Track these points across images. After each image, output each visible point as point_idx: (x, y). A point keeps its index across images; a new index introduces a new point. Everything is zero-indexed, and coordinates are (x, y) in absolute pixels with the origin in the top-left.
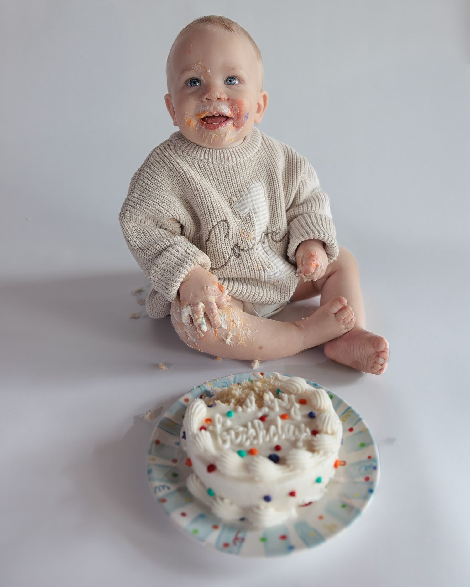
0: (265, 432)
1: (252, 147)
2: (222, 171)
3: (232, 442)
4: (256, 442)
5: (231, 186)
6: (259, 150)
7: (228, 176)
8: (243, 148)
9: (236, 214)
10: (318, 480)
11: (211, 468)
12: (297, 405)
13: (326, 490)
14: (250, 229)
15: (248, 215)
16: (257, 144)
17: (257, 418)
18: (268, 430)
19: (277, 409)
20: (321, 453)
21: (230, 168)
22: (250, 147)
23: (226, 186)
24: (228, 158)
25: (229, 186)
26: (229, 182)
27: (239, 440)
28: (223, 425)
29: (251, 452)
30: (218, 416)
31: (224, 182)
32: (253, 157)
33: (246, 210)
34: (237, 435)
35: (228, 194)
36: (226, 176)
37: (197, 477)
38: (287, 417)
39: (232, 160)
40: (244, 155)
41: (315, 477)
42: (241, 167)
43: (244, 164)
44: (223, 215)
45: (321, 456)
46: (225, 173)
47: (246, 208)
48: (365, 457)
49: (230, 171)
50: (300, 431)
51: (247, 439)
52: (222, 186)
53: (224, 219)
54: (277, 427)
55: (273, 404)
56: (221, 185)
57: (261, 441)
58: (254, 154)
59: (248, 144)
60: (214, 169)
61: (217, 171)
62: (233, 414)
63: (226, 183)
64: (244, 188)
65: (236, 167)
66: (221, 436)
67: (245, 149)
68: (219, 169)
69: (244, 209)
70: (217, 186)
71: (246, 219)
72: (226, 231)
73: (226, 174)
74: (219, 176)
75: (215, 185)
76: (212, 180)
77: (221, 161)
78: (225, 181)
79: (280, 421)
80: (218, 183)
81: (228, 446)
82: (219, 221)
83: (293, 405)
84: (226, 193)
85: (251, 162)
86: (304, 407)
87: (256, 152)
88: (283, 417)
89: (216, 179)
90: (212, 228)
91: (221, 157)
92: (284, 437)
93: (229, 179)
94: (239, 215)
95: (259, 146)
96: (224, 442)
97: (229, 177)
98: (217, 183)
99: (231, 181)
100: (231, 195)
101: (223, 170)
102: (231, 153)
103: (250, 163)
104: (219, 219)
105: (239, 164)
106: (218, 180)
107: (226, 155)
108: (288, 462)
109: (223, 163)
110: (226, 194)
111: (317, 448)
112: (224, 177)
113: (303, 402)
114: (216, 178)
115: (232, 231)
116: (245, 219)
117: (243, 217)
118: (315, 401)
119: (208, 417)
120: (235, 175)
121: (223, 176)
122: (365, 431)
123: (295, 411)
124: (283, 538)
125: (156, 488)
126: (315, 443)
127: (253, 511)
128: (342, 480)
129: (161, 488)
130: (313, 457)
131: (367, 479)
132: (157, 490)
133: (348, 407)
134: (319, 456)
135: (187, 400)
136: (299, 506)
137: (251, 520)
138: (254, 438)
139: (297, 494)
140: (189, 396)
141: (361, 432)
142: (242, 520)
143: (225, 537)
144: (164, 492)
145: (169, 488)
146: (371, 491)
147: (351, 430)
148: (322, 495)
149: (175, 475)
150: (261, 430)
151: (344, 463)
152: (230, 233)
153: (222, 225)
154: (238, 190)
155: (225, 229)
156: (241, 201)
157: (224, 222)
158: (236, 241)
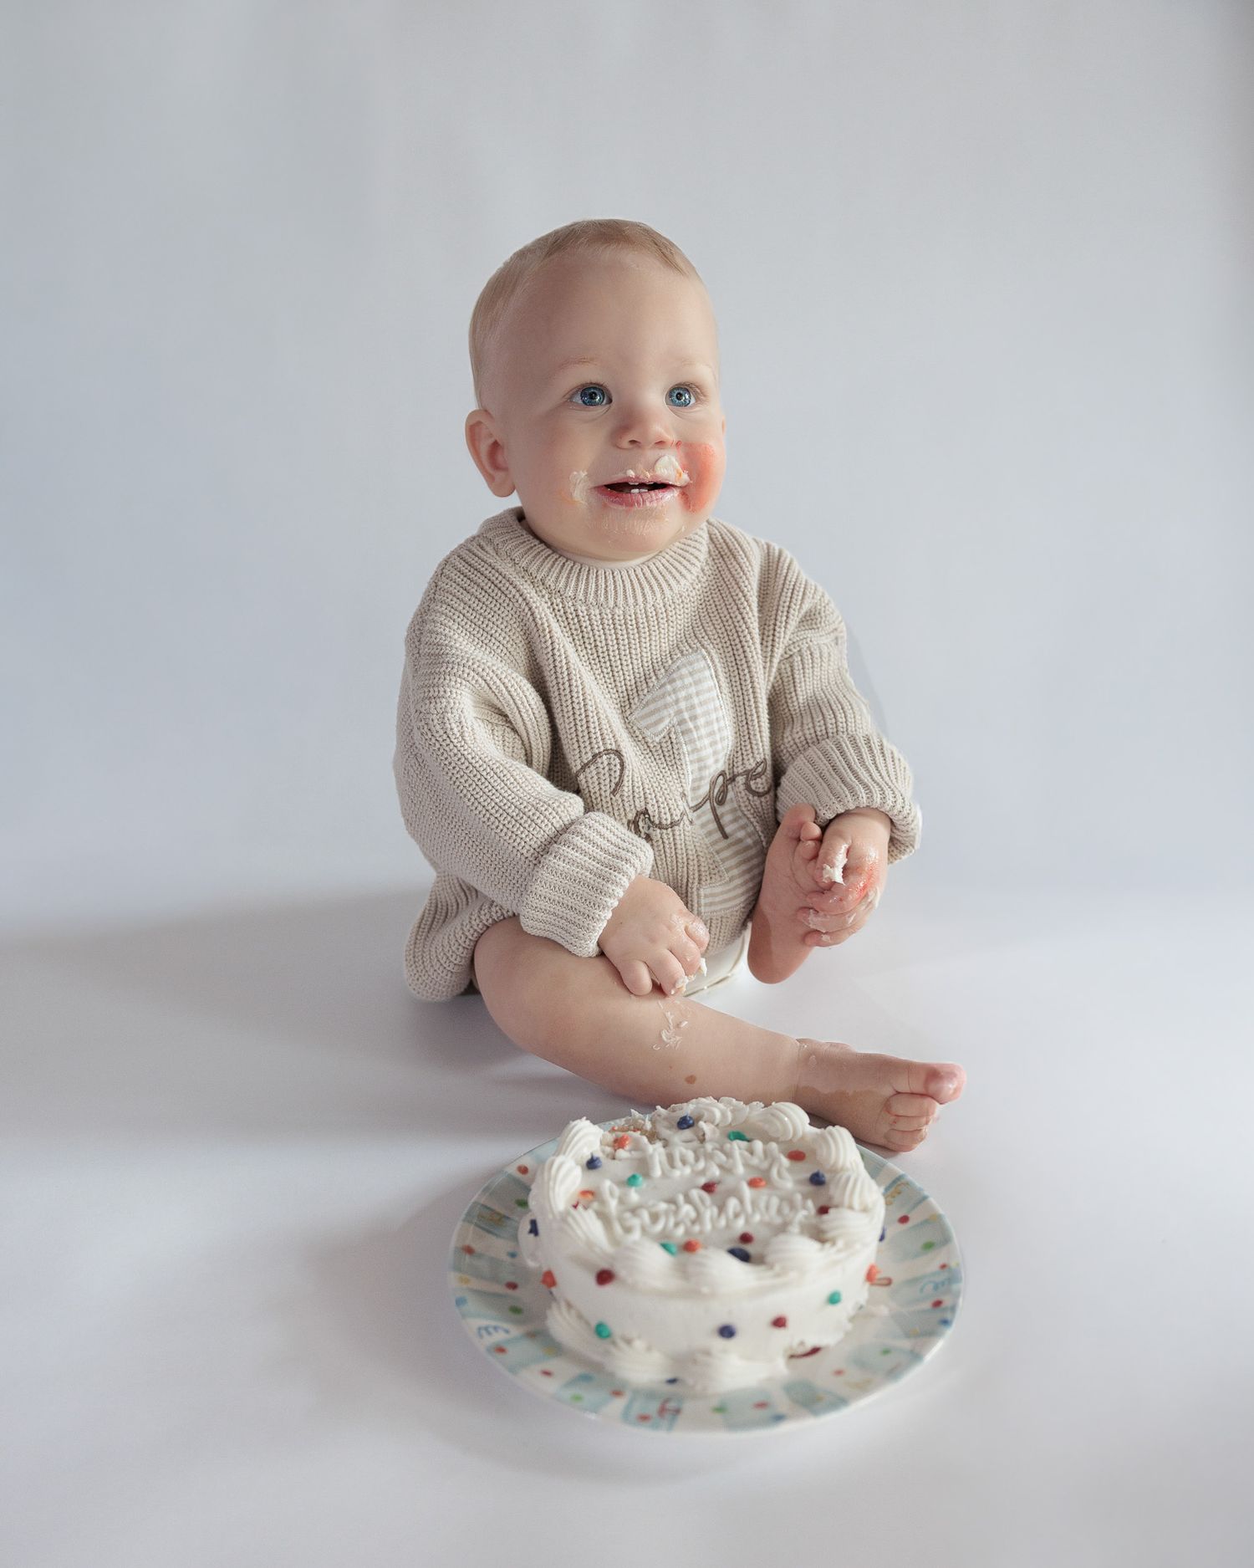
0: (715, 1210)
1: (685, 562)
2: (608, 625)
3: (644, 1230)
4: (697, 1228)
5: (627, 665)
6: (703, 570)
7: (621, 638)
9: (637, 736)
10: (834, 1299)
11: (604, 1277)
12: (785, 1161)
13: (849, 1326)
14: (671, 774)
15: (667, 738)
16: (697, 553)
17: (697, 1187)
18: (722, 1208)
19: (740, 1170)
20: (840, 1243)
22: (680, 562)
24: (625, 591)
25: (621, 664)
26: (623, 653)
27: (659, 1227)
28: (621, 1201)
29: (689, 1247)
30: (607, 1184)
33: (661, 726)
34: (655, 1218)
35: (619, 684)
36: (617, 639)
37: (569, 1306)
38: (763, 1183)
39: (635, 597)
40: (664, 585)
41: (826, 1293)
42: (655, 618)
43: (663, 610)
44: (611, 736)
45: (839, 1251)
46: (615, 629)
47: (661, 720)
48: (934, 1266)
49: (629, 626)
50: (793, 1207)
51: (677, 1225)
52: (605, 662)
53: (614, 747)
54: (741, 1201)
55: (731, 1161)
56: (603, 660)
57: (708, 1227)
58: (691, 581)
59: (676, 556)
60: (587, 617)
61: (595, 623)
62: (641, 1179)
63: (614, 656)
64: (657, 668)
65: (644, 615)
66: (621, 1220)
67: (667, 569)
68: (602, 619)
69: (656, 723)
71: (661, 747)
72: (615, 778)
73: (616, 634)
74: (600, 636)
75: (589, 659)
76: (580, 645)
77: (606, 598)
78: (613, 651)
79: (747, 1192)
80: (595, 655)
81: (636, 1235)
82: (600, 753)
83: (773, 1161)
84: (615, 681)
85: (682, 602)
86: (799, 1165)
87: (696, 574)
88: (753, 1183)
89: (590, 644)
90: (579, 767)
91: (607, 587)
92: (757, 1218)
93: (624, 645)
94: (643, 738)
95: (702, 560)
96: (628, 1230)
97: (623, 640)
98: (592, 654)
99: (628, 651)
100: (624, 687)
101: (611, 621)
102: (631, 580)
103: (679, 605)
104: (599, 747)
106: (596, 646)
107: (619, 582)
108: (770, 1259)
109: (611, 604)
110: (613, 685)
111: (829, 1235)
112: (612, 641)
113: (796, 1156)
114: (592, 639)
115: (630, 777)
116: (659, 747)
117: (655, 744)
118: (825, 1150)
119: (586, 1187)
120: (639, 637)
121: (609, 638)
122: (935, 1221)
123: (779, 1173)
124: (762, 1405)
125: (480, 1329)
126: (824, 1227)
127: (695, 1362)
128: (884, 1311)
129: (491, 1330)
130: (822, 1250)
131: (938, 1304)
132: (484, 1332)
133: (897, 1176)
134: (834, 1249)
135: (524, 1170)
136: (792, 1356)
137: (690, 1382)
138: (694, 1222)
139: (790, 1323)
140: (527, 1161)
141: (927, 1222)
142: (672, 1381)
143: (637, 1408)
144: (498, 1337)
145: (507, 1332)
146: (946, 1323)
147: (904, 1220)
148: (840, 1336)
149: (516, 1310)
150: (706, 1207)
151: (889, 1282)
152: (625, 783)
153: (606, 763)
154: (642, 674)
155: (612, 773)
156: (647, 704)
157: (613, 756)
158: (643, 804)
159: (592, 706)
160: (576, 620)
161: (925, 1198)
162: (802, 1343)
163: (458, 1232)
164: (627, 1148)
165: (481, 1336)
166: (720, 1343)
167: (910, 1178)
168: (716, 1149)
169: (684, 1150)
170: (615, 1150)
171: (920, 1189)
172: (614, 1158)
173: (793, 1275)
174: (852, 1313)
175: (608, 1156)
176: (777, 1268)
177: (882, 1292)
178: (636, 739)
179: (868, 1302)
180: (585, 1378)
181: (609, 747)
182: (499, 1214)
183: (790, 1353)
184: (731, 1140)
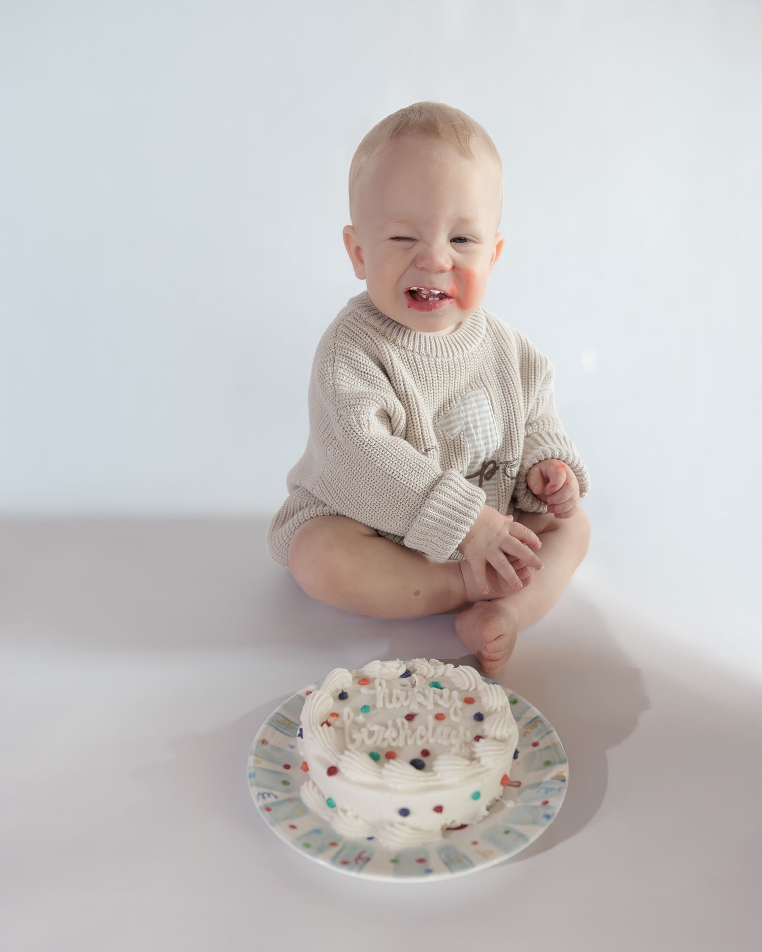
1: (474, 335)
6: (484, 340)
7: (440, 376)
14: (457, 459)
15: (458, 438)
16: (480, 329)
21: (445, 364)
22: (471, 335)
25: (438, 392)
33: (455, 431)
36: (438, 376)
37: (314, 784)
39: (447, 352)
40: (464, 347)
42: (459, 365)
43: (463, 361)
47: (455, 427)
49: (444, 369)
52: (431, 390)
56: (429, 389)
59: (468, 331)
64: (457, 396)
65: (453, 364)
68: (429, 364)
69: (453, 428)
71: (454, 442)
73: (437, 373)
74: (428, 374)
75: (422, 388)
77: (431, 351)
78: (436, 383)
80: (426, 385)
84: (434, 402)
85: (474, 357)
87: (480, 342)
89: (423, 378)
91: (431, 345)
93: (441, 381)
94: (444, 437)
95: (483, 334)
101: (434, 366)
102: (445, 343)
103: (472, 359)
105: (456, 360)
106: (426, 380)
107: (438, 343)
109: (434, 355)
114: (424, 376)
116: (453, 443)
117: (451, 441)
120: (450, 377)
121: (434, 375)
124: (421, 861)
127: (384, 828)
133: (536, 716)
136: (448, 829)
137: (381, 840)
141: (549, 747)
142: (370, 839)
143: (344, 855)
144: (269, 800)
146: (547, 816)
149: (285, 783)
151: (519, 784)
154: (448, 399)
156: (448, 416)
161: (551, 731)
162: (454, 822)
165: (258, 799)
166: (399, 819)
174: (489, 804)
178: (440, 437)
179: (502, 797)
180: (317, 832)
182: (289, 720)
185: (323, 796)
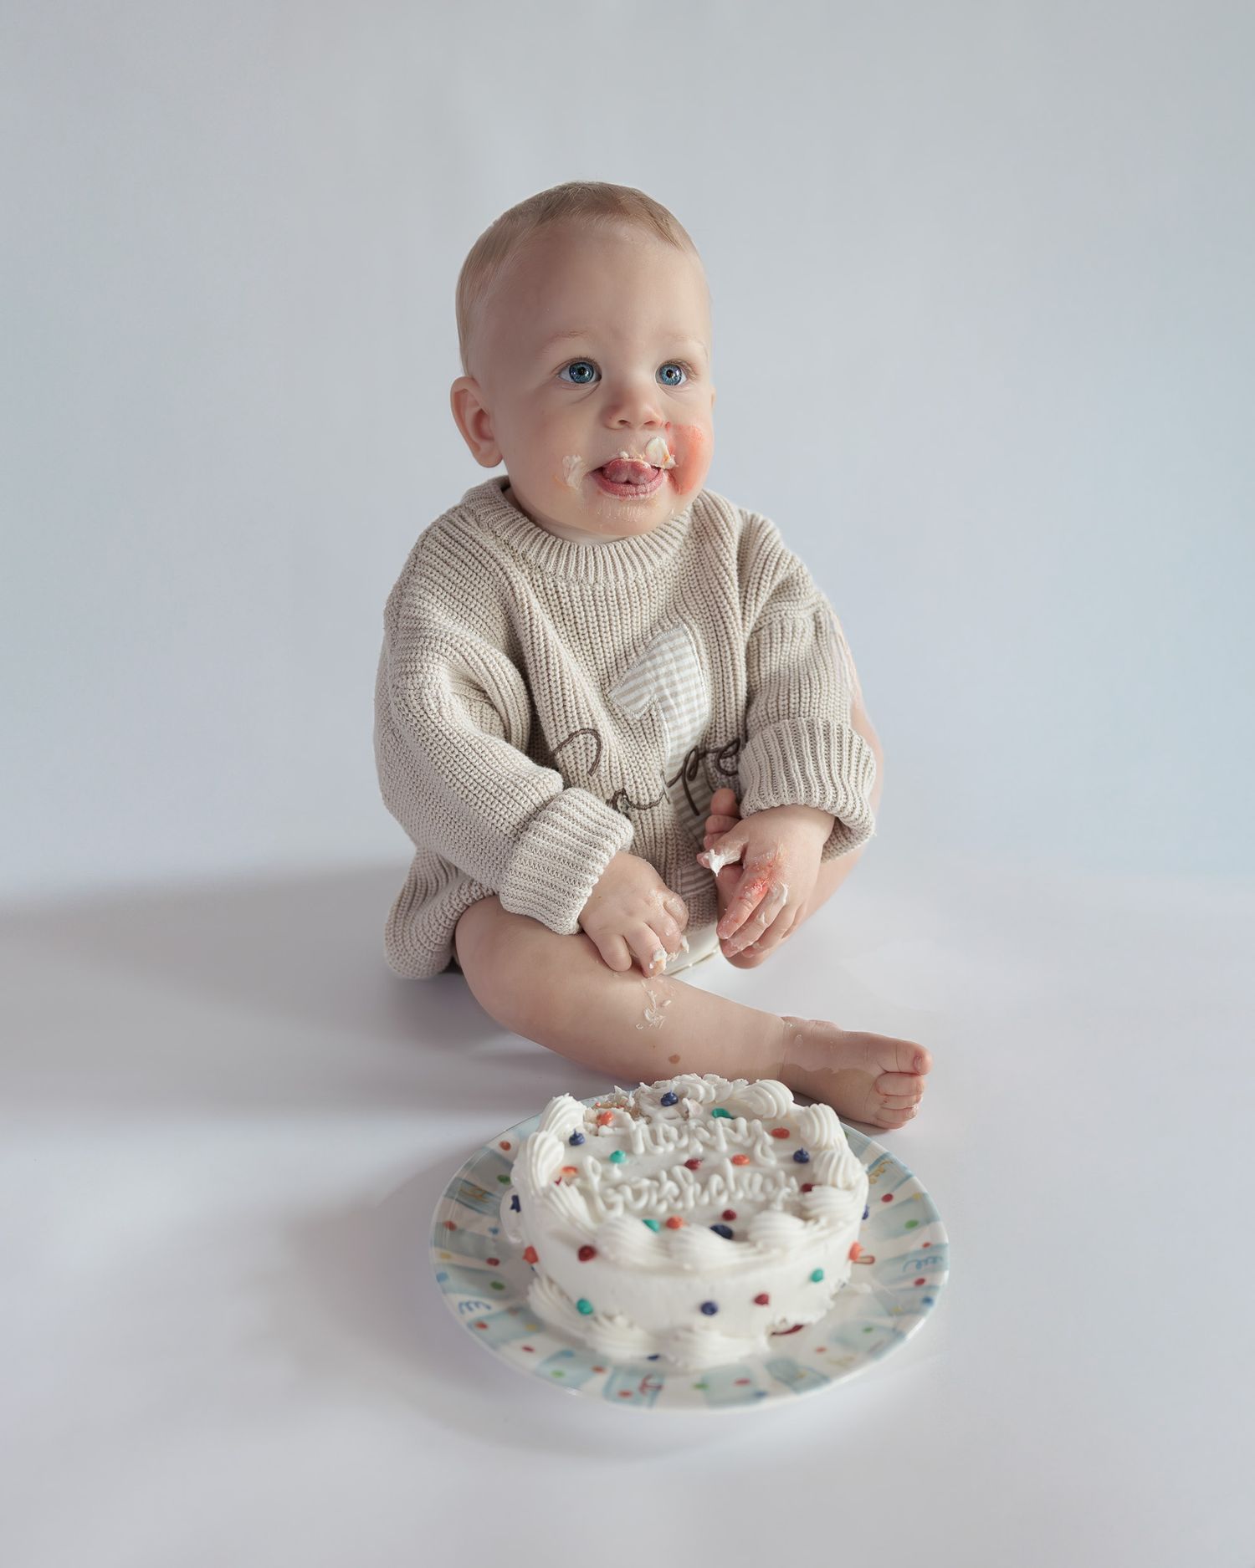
0: (698, 1187)
2: (589, 601)
3: (626, 1206)
4: (680, 1205)
8: (642, 543)
9: (617, 714)
10: (816, 1277)
11: (586, 1253)
12: (769, 1139)
13: (832, 1304)
14: (651, 752)
15: (648, 715)
16: (679, 526)
17: (680, 1164)
18: (705, 1185)
19: (724, 1147)
20: (823, 1221)
21: (610, 594)
22: (662, 537)
23: (594, 641)
24: (605, 567)
25: (602, 641)
27: (642, 1203)
28: (604, 1178)
29: (672, 1224)
31: (591, 631)
32: (669, 565)
33: (641, 703)
34: (637, 1194)
35: (599, 662)
37: (551, 1281)
38: (746, 1161)
41: (809, 1270)
42: (636, 593)
43: (645, 585)
44: (588, 715)
45: (823, 1228)
47: (641, 697)
48: (917, 1245)
50: (776, 1184)
51: (659, 1201)
52: (585, 639)
53: (591, 727)
54: (725, 1179)
55: (714, 1138)
56: (582, 637)
59: (657, 531)
60: (567, 594)
61: (575, 599)
62: (624, 1155)
64: (638, 645)
65: (626, 591)
66: (603, 1196)
67: (648, 544)
68: (582, 596)
69: (636, 701)
70: (572, 639)
71: (642, 725)
72: (592, 758)
74: (579, 613)
75: (568, 636)
76: (560, 622)
77: (586, 574)
79: (730, 1169)
80: (575, 632)
81: (619, 1211)
82: (576, 732)
83: (757, 1138)
84: (595, 658)
85: (664, 577)
86: (783, 1143)
87: (678, 548)
88: (736, 1161)
89: (569, 620)
90: (556, 746)
91: (587, 563)
92: (740, 1195)
94: (623, 715)
95: (685, 534)
96: (610, 1206)
98: (571, 631)
100: (604, 665)
101: (591, 598)
102: (611, 556)
104: (575, 727)
105: (631, 585)
106: (575, 623)
107: (600, 558)
108: (752, 1236)
109: (592, 580)
110: (593, 662)
111: (813, 1213)
112: (592, 617)
113: (780, 1134)
114: (572, 616)
115: (607, 757)
116: (639, 724)
117: (636, 721)
118: (808, 1129)
119: (568, 1163)
122: (918, 1199)
123: (763, 1150)
124: (743, 1382)
125: (461, 1305)
126: (807, 1204)
127: (677, 1338)
128: (866, 1288)
129: (472, 1306)
130: (805, 1227)
131: (920, 1282)
132: (464, 1308)
133: (881, 1155)
134: (817, 1227)
135: (506, 1146)
136: (774, 1334)
137: (672, 1358)
138: (676, 1199)
139: (772, 1301)
140: (509, 1137)
141: (910, 1201)
142: (654, 1358)
143: (620, 1384)
144: (480, 1313)
145: (489, 1307)
146: (928, 1301)
147: (888, 1198)
148: (823, 1313)
149: (497, 1286)
150: (689, 1184)
151: (872, 1260)
152: (602, 763)
153: (582, 742)
154: (623, 651)
155: (589, 753)
156: (627, 681)
157: (589, 735)
158: (620, 784)
159: (569, 684)
160: (555, 596)
161: (908, 1177)
162: (784, 1321)
163: (439, 1208)
164: (610, 1124)
165: (462, 1312)
166: (702, 1320)
167: (894, 1156)
168: (699, 1126)
169: (667, 1127)
170: (598, 1127)
171: (905, 1168)
172: (597, 1135)
173: (775, 1252)
174: (834, 1291)
175: (590, 1132)
176: (760, 1245)
177: (865, 1270)
178: (616, 717)
179: (850, 1280)
180: (566, 1354)
181: (586, 726)
182: (480, 1190)
183: (774, 1330)
184: (715, 1117)
185: (569, 1299)
